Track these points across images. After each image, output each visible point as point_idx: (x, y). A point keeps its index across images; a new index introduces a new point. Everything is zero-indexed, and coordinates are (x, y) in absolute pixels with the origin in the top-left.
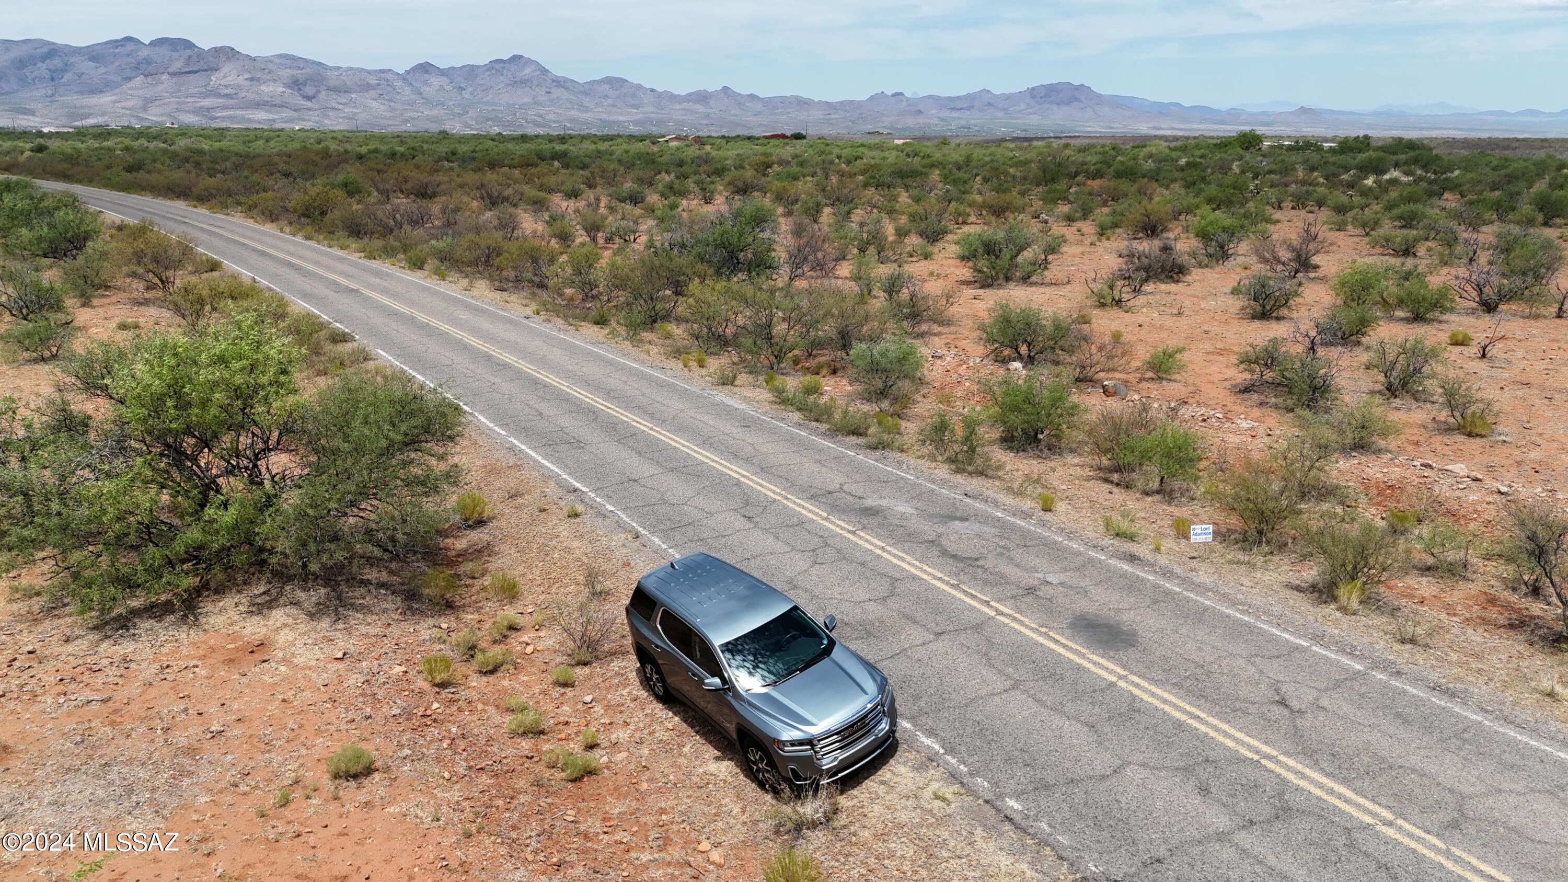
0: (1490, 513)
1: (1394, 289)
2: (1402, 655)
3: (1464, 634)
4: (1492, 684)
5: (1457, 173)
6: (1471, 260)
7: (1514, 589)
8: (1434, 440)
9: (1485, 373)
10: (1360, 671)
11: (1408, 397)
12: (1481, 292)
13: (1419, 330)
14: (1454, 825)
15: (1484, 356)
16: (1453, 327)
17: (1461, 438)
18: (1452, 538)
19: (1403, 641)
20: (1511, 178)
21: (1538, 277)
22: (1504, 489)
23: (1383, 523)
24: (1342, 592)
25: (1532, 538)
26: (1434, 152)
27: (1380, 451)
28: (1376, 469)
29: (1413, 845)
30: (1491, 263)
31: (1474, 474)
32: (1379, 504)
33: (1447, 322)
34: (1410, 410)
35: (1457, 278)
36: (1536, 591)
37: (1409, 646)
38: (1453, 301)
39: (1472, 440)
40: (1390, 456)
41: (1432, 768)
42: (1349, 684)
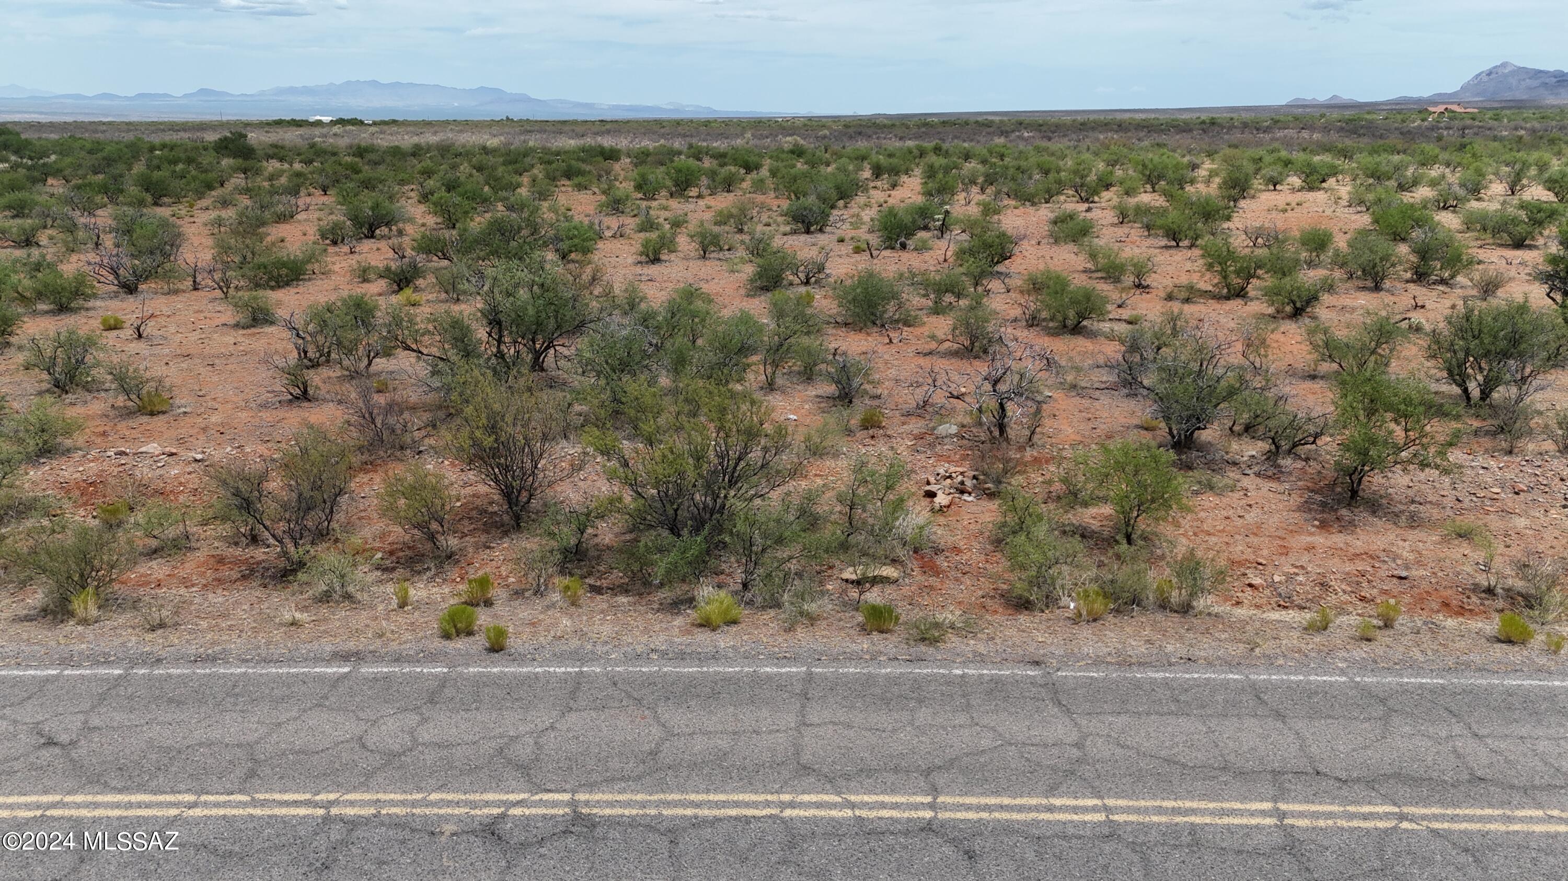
0: (194, 482)
1: (27, 282)
2: (155, 642)
3: (206, 600)
4: (244, 634)
5: (53, 157)
6: (97, 244)
7: (236, 544)
8: (119, 427)
9: (147, 353)
10: (120, 675)
11: (79, 390)
12: (117, 276)
13: (67, 322)
14: (252, 774)
15: (140, 336)
16: (101, 312)
17: (145, 419)
18: (167, 516)
19: (153, 629)
20: (109, 161)
21: (167, 256)
22: (199, 457)
23: (97, 521)
24: (76, 605)
25: (237, 493)
26: (23, 136)
27: (68, 450)
28: (71, 469)
29: (221, 812)
30: (117, 246)
31: (167, 449)
32: (85, 504)
33: (94, 308)
34: (86, 402)
35: (89, 263)
36: (254, 539)
37: (160, 632)
38: (93, 287)
39: (155, 418)
40: (80, 453)
41: (215, 734)
42: (113, 692)
